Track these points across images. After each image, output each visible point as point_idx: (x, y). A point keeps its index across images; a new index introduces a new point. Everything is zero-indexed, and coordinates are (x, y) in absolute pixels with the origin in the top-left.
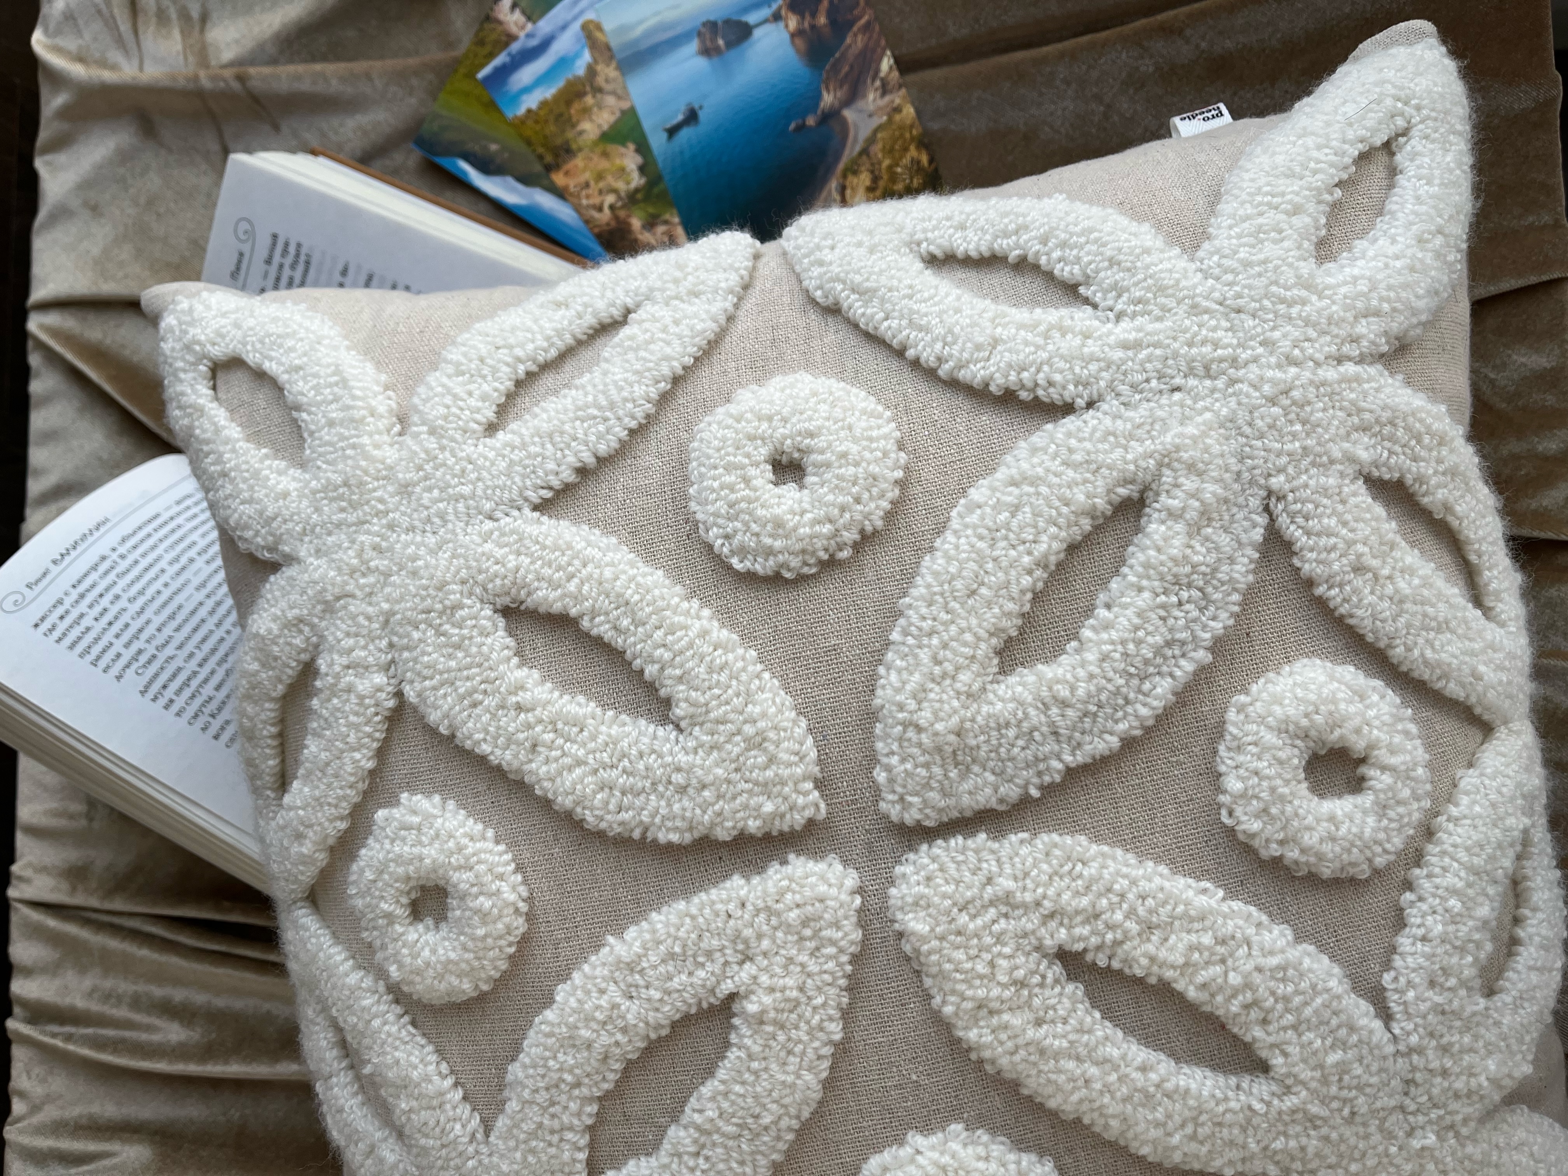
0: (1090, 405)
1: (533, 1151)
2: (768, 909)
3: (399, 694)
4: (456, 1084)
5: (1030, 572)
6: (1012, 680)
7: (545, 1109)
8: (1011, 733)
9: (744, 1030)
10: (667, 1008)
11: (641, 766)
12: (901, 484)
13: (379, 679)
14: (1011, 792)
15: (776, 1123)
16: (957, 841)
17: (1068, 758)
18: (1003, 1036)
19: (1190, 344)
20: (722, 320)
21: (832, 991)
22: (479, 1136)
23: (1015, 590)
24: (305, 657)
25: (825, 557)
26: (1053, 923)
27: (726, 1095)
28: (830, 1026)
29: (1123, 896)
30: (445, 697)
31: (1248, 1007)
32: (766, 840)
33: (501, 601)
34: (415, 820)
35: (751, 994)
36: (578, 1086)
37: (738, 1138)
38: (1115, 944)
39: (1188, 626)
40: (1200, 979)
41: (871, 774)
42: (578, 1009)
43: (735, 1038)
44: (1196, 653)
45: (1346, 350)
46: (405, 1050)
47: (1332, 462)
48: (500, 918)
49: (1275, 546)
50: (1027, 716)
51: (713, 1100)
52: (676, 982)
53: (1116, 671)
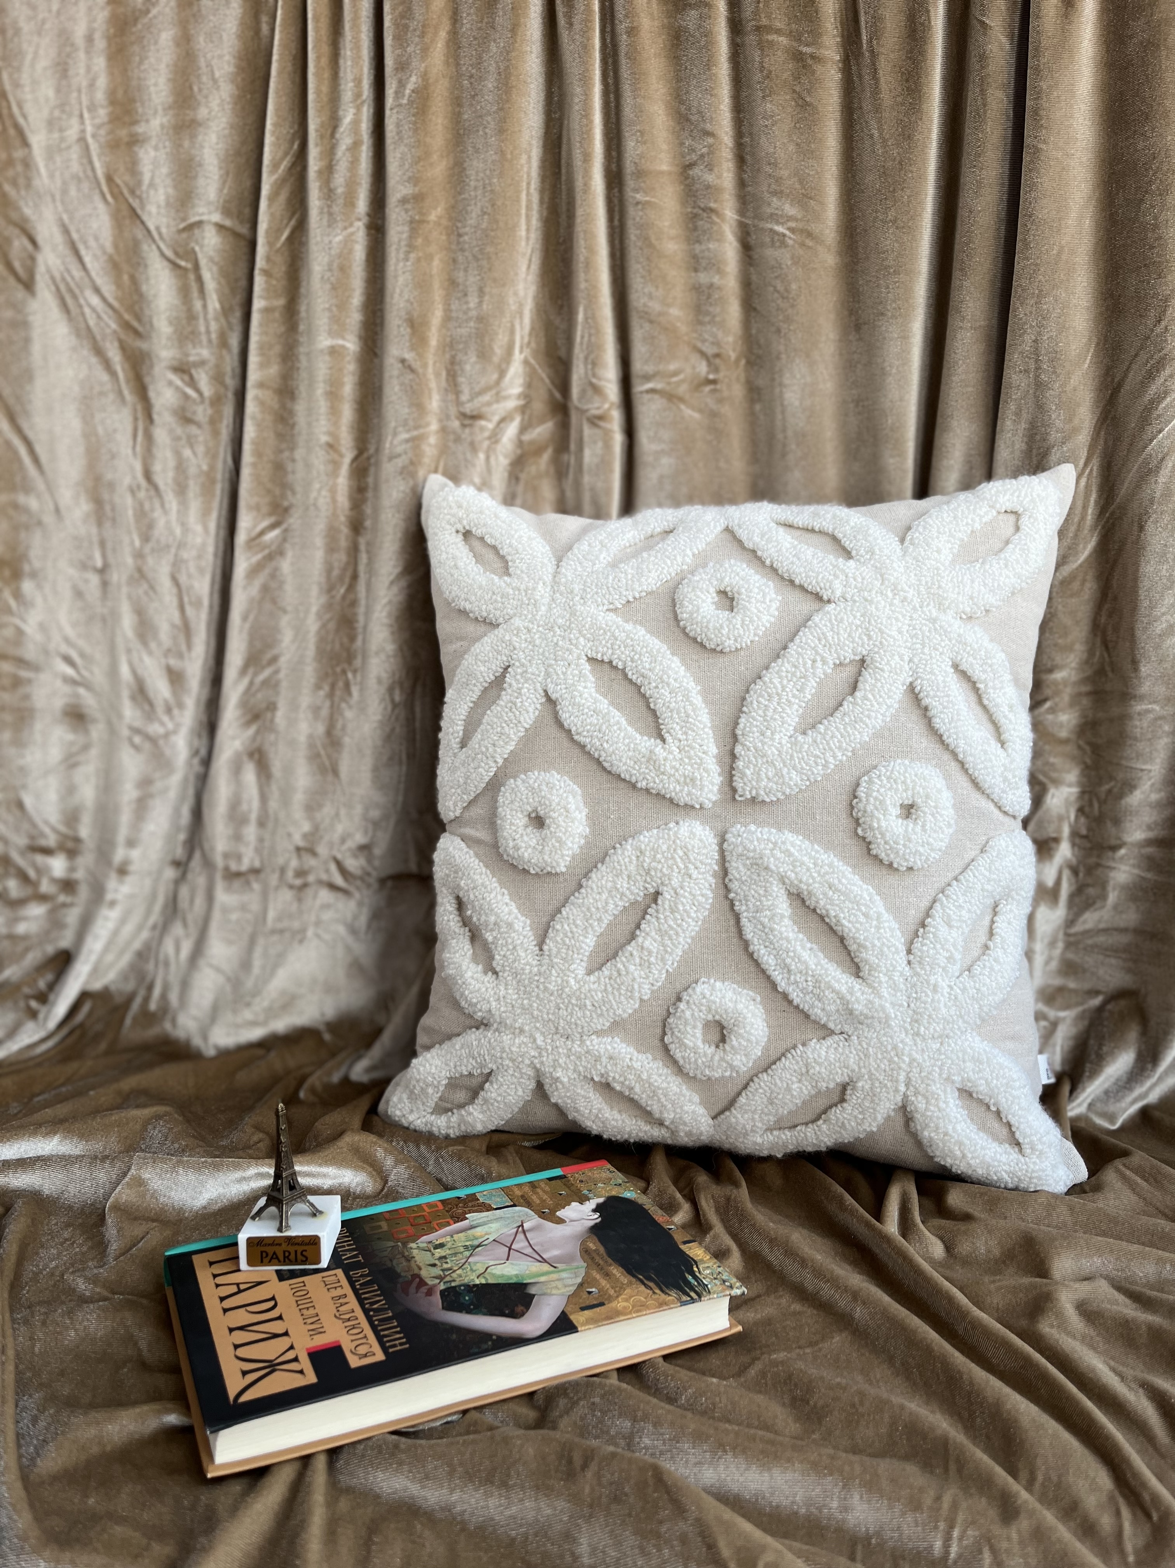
0: (909, 963)
1: (605, 632)
2: (701, 764)
3: (829, 601)
4: (635, 598)
5: (836, 916)
6: (785, 897)
7: (623, 642)
8: (762, 892)
9: (648, 744)
10: (664, 709)
11: (777, 717)
12: (890, 865)
13: (838, 593)
14: (735, 886)
15: (604, 749)
16: (716, 856)
17: (745, 914)
18: (627, 860)
19: (930, 1016)
20: (988, 792)
21: (660, 786)
22: (611, 606)
23: (828, 907)
24: (854, 553)
25: (861, 821)
26: (672, 892)
27: (619, 729)
28: (644, 783)
29: (679, 926)
30: (826, 625)
31: (619, 971)
32: (732, 768)
33: (868, 659)
34: (767, 601)
35: (665, 749)
36: (632, 661)
37: (600, 731)
38: (658, 918)
39: (796, 982)
40: (635, 953)
41: (754, 823)
42: (669, 667)
43: (646, 738)
44: (783, 984)
45: (912, 1088)
46: (654, 574)
47: (860, 1068)
48: (716, 636)
49: (825, 1032)
50: (768, 900)
51: (618, 723)
52: (675, 716)
53: (782, 945)
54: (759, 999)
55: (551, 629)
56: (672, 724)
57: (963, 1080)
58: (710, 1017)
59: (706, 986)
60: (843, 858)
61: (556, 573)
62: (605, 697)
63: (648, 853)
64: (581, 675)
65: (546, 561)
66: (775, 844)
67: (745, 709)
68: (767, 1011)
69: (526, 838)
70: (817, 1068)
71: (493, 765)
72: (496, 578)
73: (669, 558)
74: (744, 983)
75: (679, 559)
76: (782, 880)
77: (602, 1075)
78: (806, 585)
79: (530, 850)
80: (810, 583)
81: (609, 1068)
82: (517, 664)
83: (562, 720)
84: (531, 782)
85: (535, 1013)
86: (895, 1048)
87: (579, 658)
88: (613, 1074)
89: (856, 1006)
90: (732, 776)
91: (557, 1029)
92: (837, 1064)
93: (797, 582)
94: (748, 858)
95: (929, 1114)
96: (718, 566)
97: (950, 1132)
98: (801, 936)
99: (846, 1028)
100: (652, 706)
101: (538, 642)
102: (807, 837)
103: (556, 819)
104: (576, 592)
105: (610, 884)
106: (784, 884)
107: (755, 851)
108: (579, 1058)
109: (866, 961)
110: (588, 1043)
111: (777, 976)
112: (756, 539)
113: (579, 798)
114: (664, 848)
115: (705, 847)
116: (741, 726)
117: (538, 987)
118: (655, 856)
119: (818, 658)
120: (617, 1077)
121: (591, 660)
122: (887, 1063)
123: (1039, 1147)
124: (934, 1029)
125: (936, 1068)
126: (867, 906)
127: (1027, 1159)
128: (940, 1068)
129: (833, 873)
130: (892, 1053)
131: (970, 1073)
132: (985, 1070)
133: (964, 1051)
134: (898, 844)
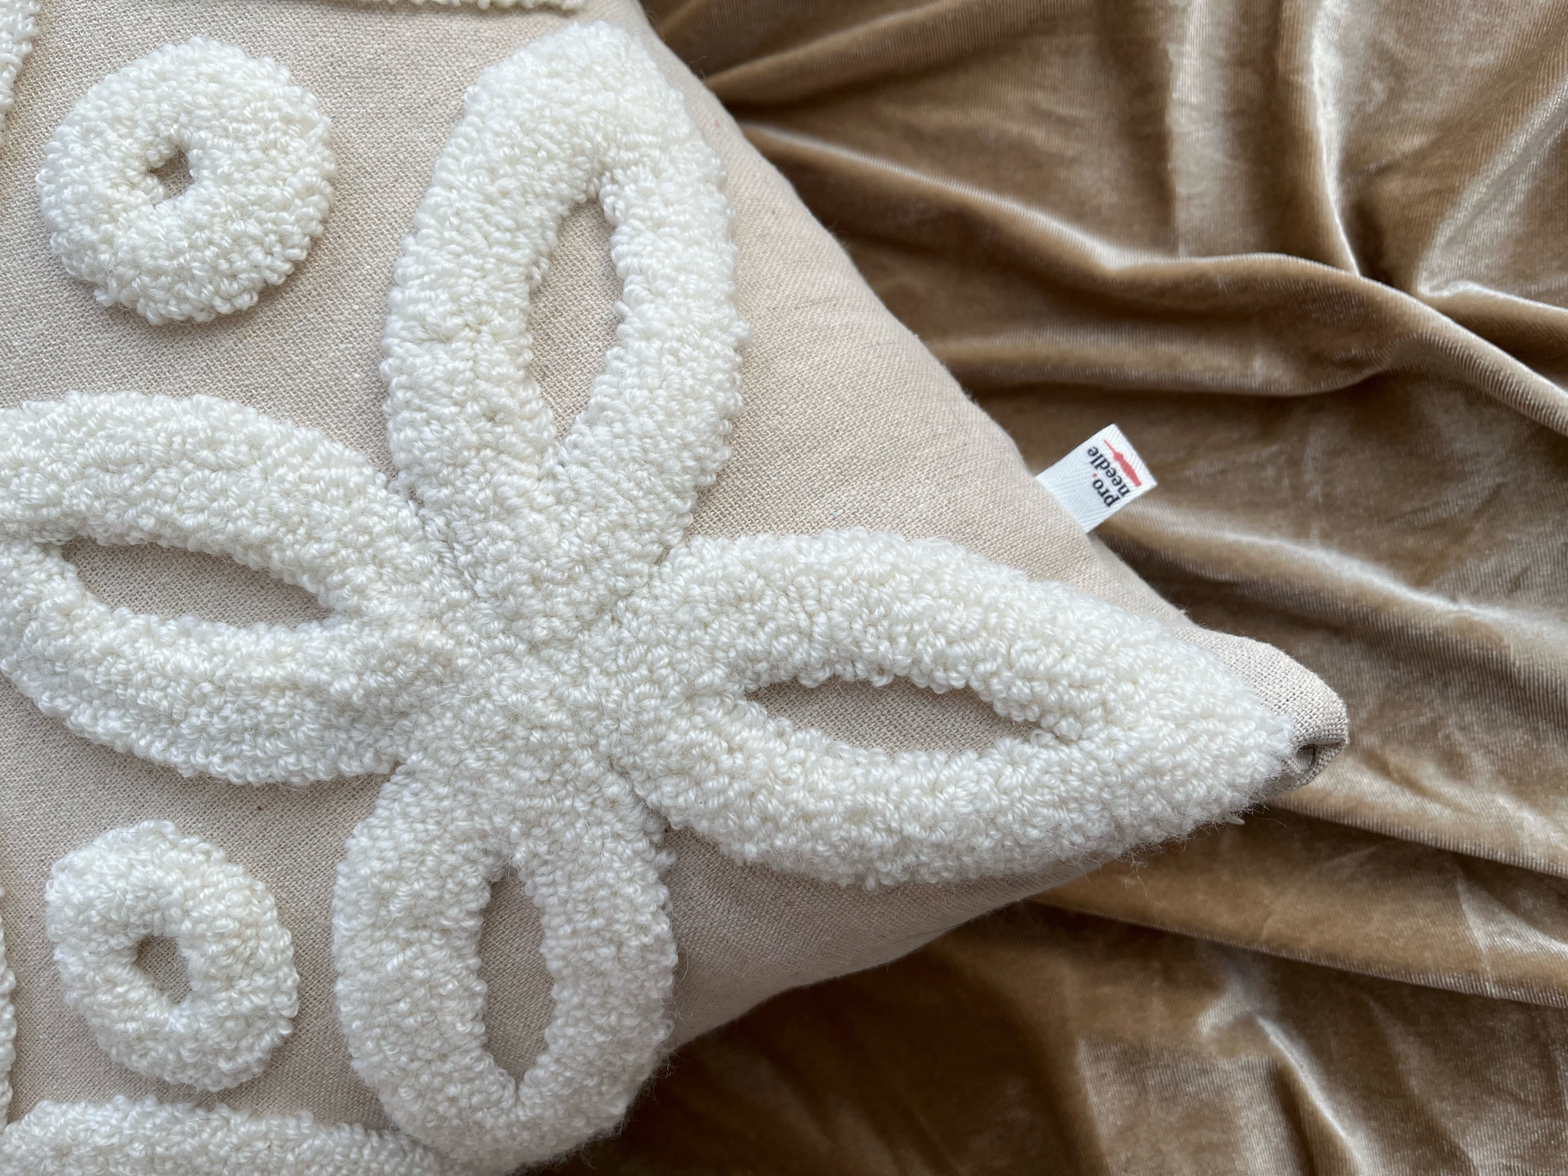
0: (407, 493)
5: (161, 522)
19: (537, 581)
39: (199, 732)
44: (179, 755)
45: (634, 775)
47: (488, 818)
49: (352, 793)
53: (108, 673)
54: (169, 826)
57: (738, 669)
86: (513, 714)
92: (439, 848)
95: (714, 802)
97: (811, 805)
99: (386, 750)
106: (18, 535)
109: (301, 566)
111: (156, 748)
122: (530, 761)
123: (1087, 697)
124: (571, 603)
125: (644, 688)
126: (213, 444)
127: (1085, 744)
128: (653, 682)
129: (91, 434)
130: (520, 731)
131: (742, 641)
132: (775, 606)
133: (687, 600)
134: (179, 252)
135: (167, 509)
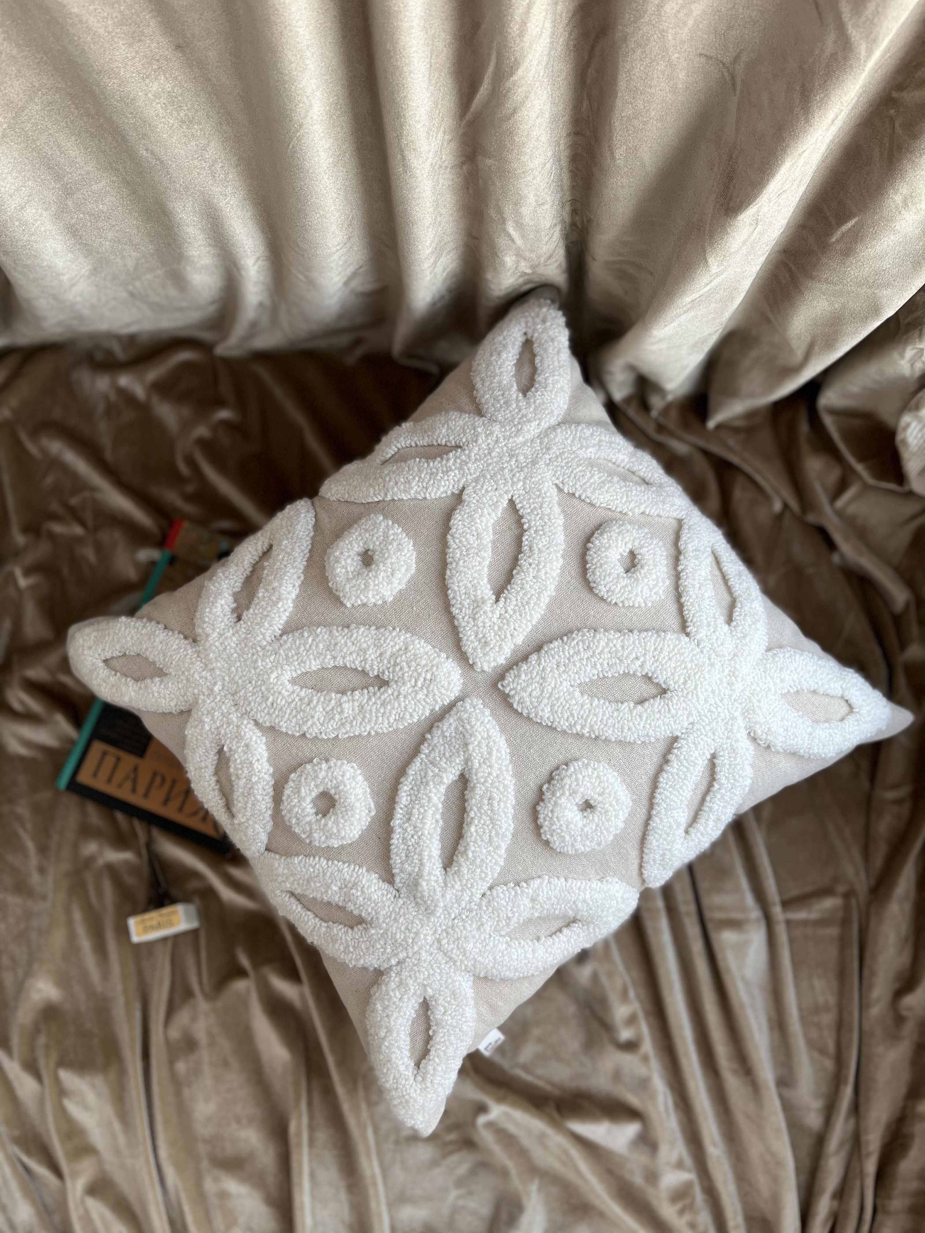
0: (484, 895)
1: (539, 496)
2: (502, 640)
3: (688, 635)
4: (580, 496)
5: (472, 818)
6: (458, 773)
7: (542, 515)
8: (447, 755)
9: (486, 591)
10: (519, 582)
11: (578, 665)
12: (539, 827)
13: (698, 637)
14: (437, 733)
15: (457, 563)
16: (447, 703)
17: (423, 756)
18: (392, 643)
19: (458, 939)
20: (645, 850)
21: (464, 624)
22: (561, 485)
23: (475, 808)
24: (734, 623)
25: (553, 782)
26: (396, 693)
27: (479, 562)
28: (457, 611)
29: (377, 717)
30: (669, 646)
31: (310, 702)
32: (516, 664)
33: (669, 694)
34: (654, 591)
35: (492, 606)
36: (536, 532)
37: (467, 550)
38: (370, 699)
39: (406, 830)
40: (333, 702)
41: (492, 711)
42: (551, 562)
43: (489, 587)
44: (397, 822)
45: (399, 968)
46: (607, 497)
47: (383, 922)
48: (600, 576)
49: (389, 877)
50: (446, 763)
51: (483, 558)
52: (521, 594)
53: (423, 799)
54: (373, 813)
55: (511, 456)
56: (513, 596)
57: (433, 996)
58: (332, 792)
59: (352, 771)
60: (518, 791)
61: (553, 428)
62: (495, 533)
63: (408, 655)
64: (495, 505)
65: (556, 413)
66: (489, 737)
67: (565, 638)
68: (370, 827)
69: (349, 561)
70: (359, 893)
71: (382, 494)
72: (515, 387)
73: (627, 497)
74: (375, 794)
75: (632, 505)
76: (467, 761)
77: (230, 750)
78: (685, 608)
79: (344, 570)
80: (689, 610)
81: (240, 750)
82: (467, 452)
83: (453, 517)
84: (391, 532)
85: (233, 669)
86: (417, 934)
87: (506, 492)
88: (238, 757)
89: (424, 884)
90: (511, 668)
91: (236, 693)
92: (373, 905)
93: (683, 600)
94: (463, 726)
95: (392, 994)
96: (649, 536)
97: (392, 1018)
98: (440, 806)
99: (403, 891)
100: (515, 572)
101: (493, 454)
102: (512, 754)
103: (382, 572)
104: (551, 452)
105: (365, 645)
106: (466, 763)
107: (472, 727)
108: (229, 724)
109: (460, 866)
110: (245, 722)
111: (399, 813)
112: (690, 547)
113: (409, 576)
114: (423, 662)
115: (447, 690)
116: (552, 646)
117: (253, 655)
118: (411, 660)
119: (642, 659)
120: (238, 761)
121: (511, 502)
122: (402, 937)
123: (429, 1084)
124: (452, 949)
125: (426, 973)
126: (497, 834)
127: (414, 1084)
128: (429, 975)
129: (501, 793)
130: (412, 935)
131: (442, 998)
132: (453, 1005)
133: (454, 981)
134: (558, 821)
135: (476, 822)
